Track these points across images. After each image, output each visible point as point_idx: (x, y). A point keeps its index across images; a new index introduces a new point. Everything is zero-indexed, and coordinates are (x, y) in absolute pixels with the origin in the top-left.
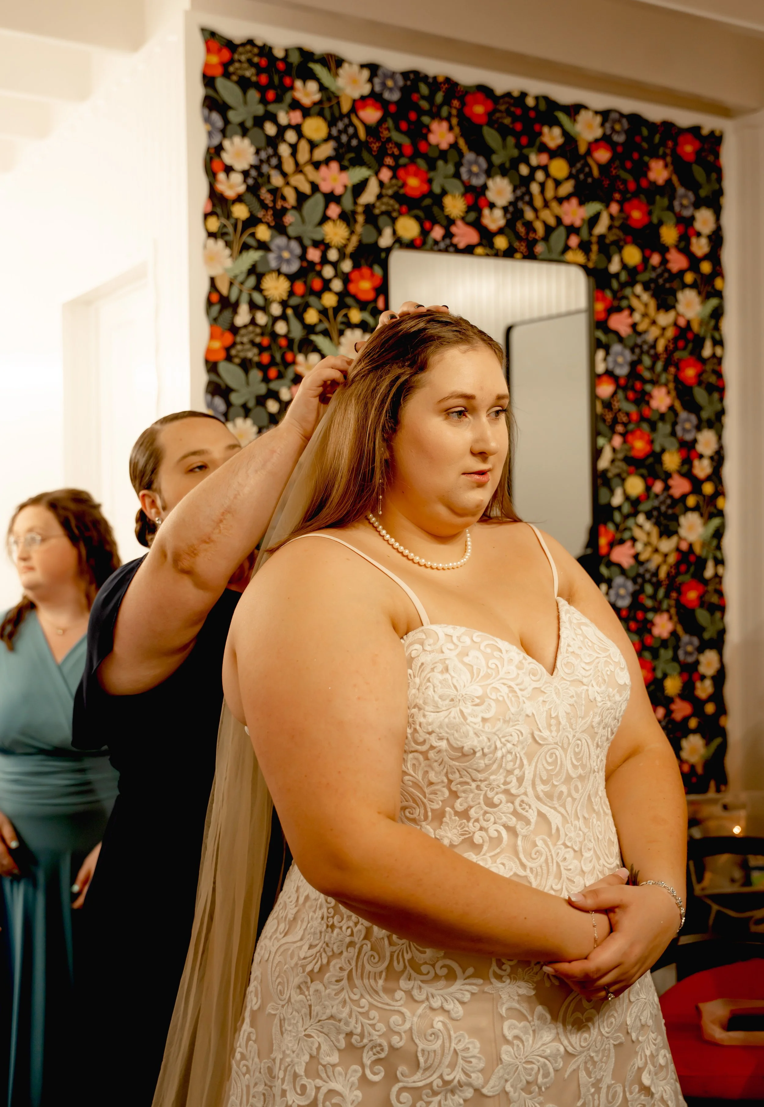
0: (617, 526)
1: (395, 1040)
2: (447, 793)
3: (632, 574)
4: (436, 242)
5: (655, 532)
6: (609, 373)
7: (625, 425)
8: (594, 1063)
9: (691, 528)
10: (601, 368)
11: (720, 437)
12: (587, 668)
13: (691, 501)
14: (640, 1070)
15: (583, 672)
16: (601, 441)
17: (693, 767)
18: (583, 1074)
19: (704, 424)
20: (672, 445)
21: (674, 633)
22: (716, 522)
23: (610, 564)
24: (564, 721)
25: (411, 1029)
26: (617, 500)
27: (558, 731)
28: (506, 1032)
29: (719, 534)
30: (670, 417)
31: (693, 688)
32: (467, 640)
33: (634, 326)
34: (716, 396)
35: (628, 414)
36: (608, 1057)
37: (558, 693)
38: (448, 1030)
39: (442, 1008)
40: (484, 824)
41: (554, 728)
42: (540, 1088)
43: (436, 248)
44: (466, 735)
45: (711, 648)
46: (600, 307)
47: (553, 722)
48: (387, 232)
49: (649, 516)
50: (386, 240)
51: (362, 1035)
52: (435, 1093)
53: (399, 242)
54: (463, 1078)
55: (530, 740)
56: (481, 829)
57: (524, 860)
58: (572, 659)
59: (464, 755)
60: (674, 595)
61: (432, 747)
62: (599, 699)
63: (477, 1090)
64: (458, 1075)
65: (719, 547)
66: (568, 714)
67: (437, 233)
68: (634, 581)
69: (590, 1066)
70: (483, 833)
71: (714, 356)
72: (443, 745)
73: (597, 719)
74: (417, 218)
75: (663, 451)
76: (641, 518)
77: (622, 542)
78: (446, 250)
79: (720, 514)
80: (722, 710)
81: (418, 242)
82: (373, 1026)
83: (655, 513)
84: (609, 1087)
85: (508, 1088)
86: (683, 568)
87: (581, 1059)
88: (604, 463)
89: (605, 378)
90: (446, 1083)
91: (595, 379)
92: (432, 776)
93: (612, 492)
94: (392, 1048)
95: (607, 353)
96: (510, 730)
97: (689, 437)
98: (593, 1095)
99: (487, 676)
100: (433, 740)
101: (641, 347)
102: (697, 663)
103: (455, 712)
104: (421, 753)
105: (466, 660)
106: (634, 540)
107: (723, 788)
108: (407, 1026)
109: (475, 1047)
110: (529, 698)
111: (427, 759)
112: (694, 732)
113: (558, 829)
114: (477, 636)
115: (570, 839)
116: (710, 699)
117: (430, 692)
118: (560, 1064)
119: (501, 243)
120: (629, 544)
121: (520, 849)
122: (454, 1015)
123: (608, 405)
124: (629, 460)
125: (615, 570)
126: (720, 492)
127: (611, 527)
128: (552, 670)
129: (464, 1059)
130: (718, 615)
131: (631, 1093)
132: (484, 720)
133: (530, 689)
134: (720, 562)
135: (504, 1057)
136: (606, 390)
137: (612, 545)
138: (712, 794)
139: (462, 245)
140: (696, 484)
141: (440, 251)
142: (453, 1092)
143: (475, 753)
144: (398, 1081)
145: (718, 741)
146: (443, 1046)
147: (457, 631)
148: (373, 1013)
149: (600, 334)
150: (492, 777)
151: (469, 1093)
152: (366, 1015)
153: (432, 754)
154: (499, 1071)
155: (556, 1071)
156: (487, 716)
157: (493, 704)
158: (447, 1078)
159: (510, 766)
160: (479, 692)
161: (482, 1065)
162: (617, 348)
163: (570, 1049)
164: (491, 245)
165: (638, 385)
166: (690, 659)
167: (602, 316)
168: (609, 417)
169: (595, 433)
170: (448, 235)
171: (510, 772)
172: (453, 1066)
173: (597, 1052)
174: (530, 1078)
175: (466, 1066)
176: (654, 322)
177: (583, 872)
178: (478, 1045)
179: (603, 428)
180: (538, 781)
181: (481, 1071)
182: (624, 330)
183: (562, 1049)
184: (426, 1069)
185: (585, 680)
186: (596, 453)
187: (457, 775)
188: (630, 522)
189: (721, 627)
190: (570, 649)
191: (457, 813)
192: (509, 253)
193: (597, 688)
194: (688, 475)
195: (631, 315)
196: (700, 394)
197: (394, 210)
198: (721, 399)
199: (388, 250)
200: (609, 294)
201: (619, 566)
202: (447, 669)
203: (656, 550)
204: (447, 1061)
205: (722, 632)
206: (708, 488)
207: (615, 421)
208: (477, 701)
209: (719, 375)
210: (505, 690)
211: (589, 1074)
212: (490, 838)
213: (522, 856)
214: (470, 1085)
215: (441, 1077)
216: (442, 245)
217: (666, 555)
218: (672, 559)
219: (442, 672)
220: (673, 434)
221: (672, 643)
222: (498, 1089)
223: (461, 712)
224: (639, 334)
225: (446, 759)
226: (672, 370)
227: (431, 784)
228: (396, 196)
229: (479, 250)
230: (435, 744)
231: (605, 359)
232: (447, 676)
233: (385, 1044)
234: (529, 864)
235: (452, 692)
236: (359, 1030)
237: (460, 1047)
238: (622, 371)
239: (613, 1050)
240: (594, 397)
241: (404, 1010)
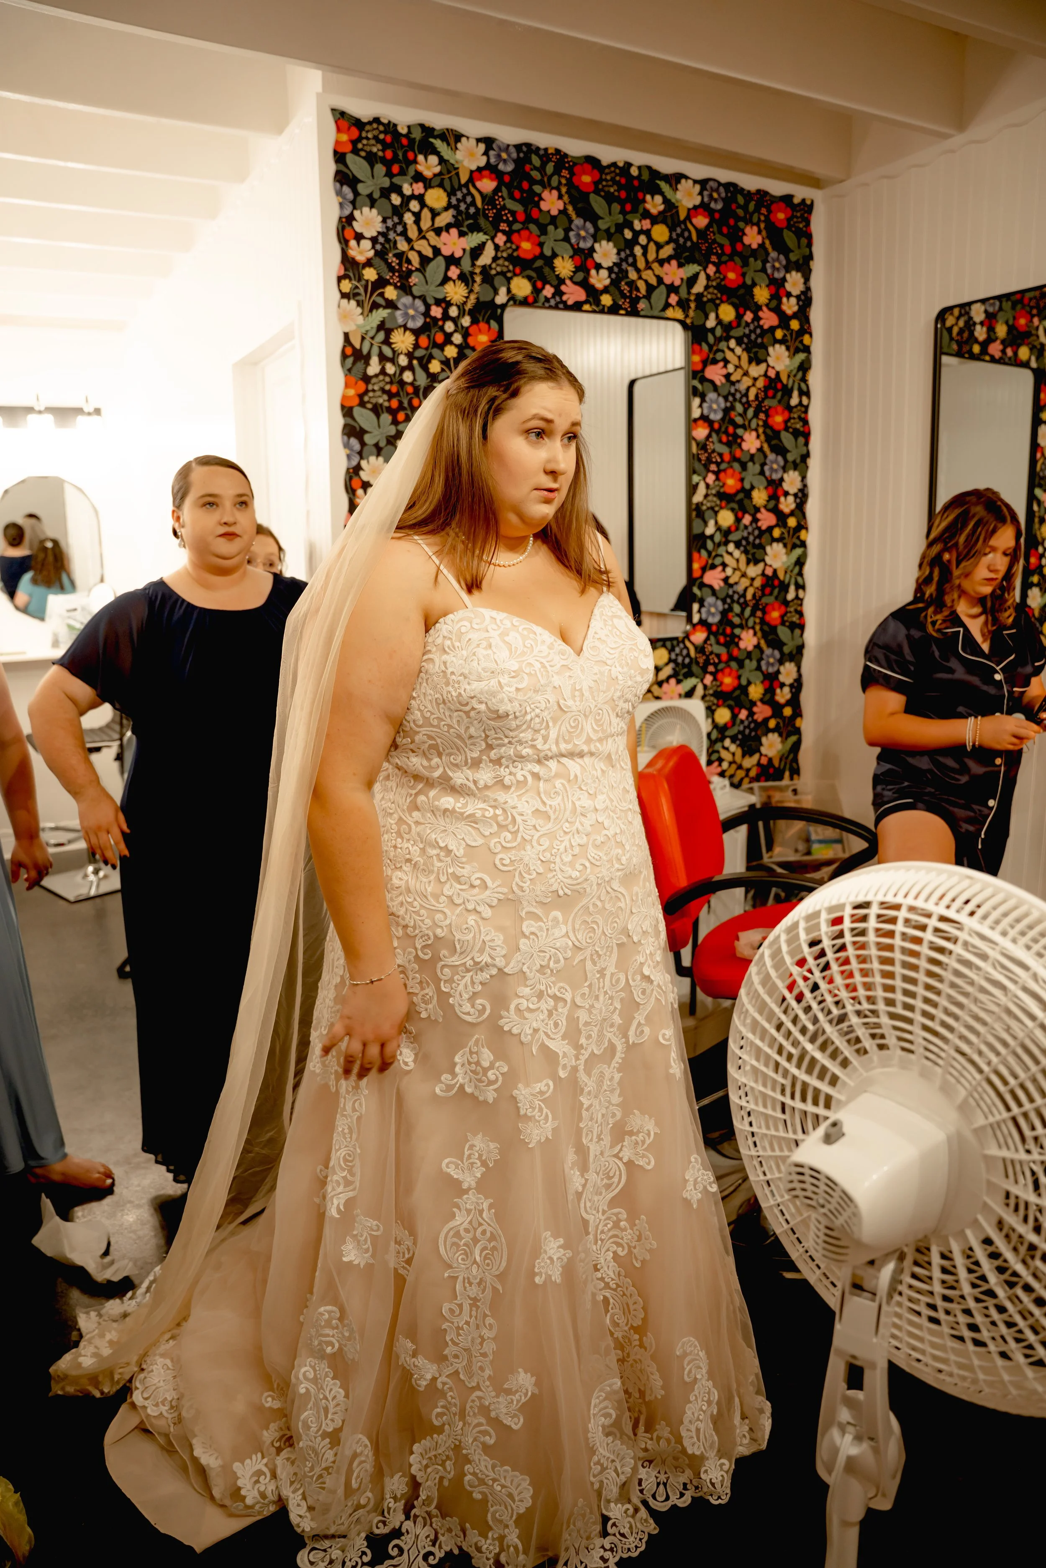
0: (709, 553)
1: (439, 931)
2: (484, 745)
3: (723, 595)
4: (547, 300)
5: (743, 559)
6: (704, 418)
7: (718, 464)
8: (599, 956)
9: (775, 556)
10: (696, 413)
11: (804, 478)
12: (612, 651)
13: (776, 533)
14: (642, 964)
15: (607, 655)
16: (696, 478)
17: (770, 760)
18: (589, 964)
19: (790, 465)
20: (761, 483)
21: (757, 646)
22: (798, 551)
23: (702, 586)
24: (587, 694)
25: (450, 924)
26: (710, 530)
27: (581, 701)
28: (524, 929)
29: (800, 563)
30: (759, 458)
31: (774, 694)
32: (508, 624)
33: (728, 376)
34: (801, 440)
35: (721, 455)
36: (611, 952)
37: (583, 671)
38: (479, 926)
39: (475, 909)
40: (513, 770)
41: (577, 699)
42: (552, 971)
43: (547, 305)
44: (502, 701)
45: (791, 661)
46: (696, 358)
47: (577, 693)
48: (503, 291)
49: (738, 545)
50: (501, 298)
51: (414, 927)
52: (468, 971)
53: (513, 299)
54: (489, 960)
55: (556, 707)
56: (511, 774)
57: (545, 799)
58: (597, 643)
59: (499, 717)
60: (759, 614)
61: (473, 709)
62: (620, 677)
63: (500, 970)
64: (485, 958)
65: (800, 574)
66: (590, 688)
67: (548, 291)
68: (724, 601)
69: (595, 957)
70: (512, 777)
71: (800, 404)
72: (483, 707)
73: (618, 694)
74: (529, 278)
75: (753, 488)
76: (731, 547)
77: (713, 567)
78: (556, 307)
79: (803, 544)
80: (798, 713)
81: (531, 300)
82: (422, 921)
83: (744, 543)
84: (612, 974)
85: (525, 969)
86: (768, 590)
87: (588, 953)
88: (698, 498)
89: (700, 422)
90: (476, 963)
91: (691, 423)
92: (472, 731)
93: (706, 523)
94: (435, 936)
95: (703, 400)
96: (539, 698)
97: (775, 476)
98: (598, 979)
99: (523, 653)
100: (474, 703)
101: (733, 395)
102: (778, 672)
103: (493, 682)
104: (465, 712)
105: (507, 639)
106: (724, 565)
107: (795, 776)
108: (448, 922)
109: (499, 939)
110: (557, 673)
111: (468, 717)
112: (773, 731)
113: (576, 776)
114: (516, 620)
115: (586, 784)
116: (788, 703)
117: (475, 664)
118: (569, 954)
119: (606, 300)
120: (720, 568)
121: (542, 790)
122: (484, 915)
123: (703, 446)
124: (721, 496)
125: (706, 590)
126: (802, 526)
127: (704, 553)
128: (579, 652)
129: (490, 947)
130: (797, 632)
131: (634, 981)
132: (518, 689)
133: (558, 666)
134: (800, 587)
135: (521, 946)
136: (701, 433)
137: (704, 570)
138: (786, 782)
139: (570, 303)
140: (782, 518)
141: (550, 307)
142: (482, 970)
143: (508, 715)
144: (441, 960)
145: (793, 738)
146: (474, 937)
147: (500, 616)
148: (423, 912)
149: (696, 383)
150: (522, 735)
151: (494, 971)
152: (417, 913)
153: (472, 714)
154: (518, 956)
155: (565, 959)
156: (520, 686)
157: (526, 676)
158: (478, 960)
159: (537, 727)
160: (516, 667)
161: (504, 952)
162: (711, 396)
163: (577, 943)
164: (598, 302)
165: (731, 429)
166: (771, 670)
167: (699, 367)
168: (703, 457)
169: (691, 471)
170: (558, 293)
171: (537, 731)
172: (482, 951)
173: (602, 948)
174: (543, 963)
175: (492, 952)
176: (746, 374)
177: (596, 810)
178: (502, 938)
179: (698, 467)
180: (560, 739)
181: (504, 956)
182: (719, 380)
183: (570, 943)
184: (461, 953)
185: (609, 662)
186: (692, 489)
187: (493, 732)
188: (722, 550)
189: (800, 643)
190: (597, 636)
191: (491, 761)
192: (614, 310)
193: (620, 669)
194: (776, 511)
195: (725, 366)
196: (787, 439)
197: (509, 271)
198: (807, 444)
199: (503, 307)
200: (705, 347)
201: (711, 587)
202: (490, 646)
203: (744, 575)
204: (477, 948)
205: (800, 648)
206: (792, 522)
207: (709, 461)
208: (513, 674)
209: (805, 422)
210: (538, 665)
211: (594, 963)
212: (518, 781)
213: (543, 796)
214: (494, 966)
215: (473, 959)
216: (553, 302)
217: (753, 579)
218: (758, 583)
219: (486, 648)
220: (762, 473)
221: (755, 656)
222: (516, 970)
223: (499, 682)
224: (733, 383)
225: (485, 719)
226: (762, 416)
227: (471, 737)
228: (510, 258)
229: (586, 307)
230: (476, 706)
231: (701, 406)
232: (489, 652)
233: (431, 934)
234: (548, 802)
235: (493, 666)
236: (412, 924)
237: (487, 939)
238: (716, 416)
239: (615, 948)
240: (690, 438)
241: (446, 910)
